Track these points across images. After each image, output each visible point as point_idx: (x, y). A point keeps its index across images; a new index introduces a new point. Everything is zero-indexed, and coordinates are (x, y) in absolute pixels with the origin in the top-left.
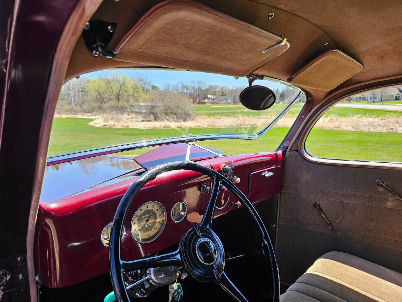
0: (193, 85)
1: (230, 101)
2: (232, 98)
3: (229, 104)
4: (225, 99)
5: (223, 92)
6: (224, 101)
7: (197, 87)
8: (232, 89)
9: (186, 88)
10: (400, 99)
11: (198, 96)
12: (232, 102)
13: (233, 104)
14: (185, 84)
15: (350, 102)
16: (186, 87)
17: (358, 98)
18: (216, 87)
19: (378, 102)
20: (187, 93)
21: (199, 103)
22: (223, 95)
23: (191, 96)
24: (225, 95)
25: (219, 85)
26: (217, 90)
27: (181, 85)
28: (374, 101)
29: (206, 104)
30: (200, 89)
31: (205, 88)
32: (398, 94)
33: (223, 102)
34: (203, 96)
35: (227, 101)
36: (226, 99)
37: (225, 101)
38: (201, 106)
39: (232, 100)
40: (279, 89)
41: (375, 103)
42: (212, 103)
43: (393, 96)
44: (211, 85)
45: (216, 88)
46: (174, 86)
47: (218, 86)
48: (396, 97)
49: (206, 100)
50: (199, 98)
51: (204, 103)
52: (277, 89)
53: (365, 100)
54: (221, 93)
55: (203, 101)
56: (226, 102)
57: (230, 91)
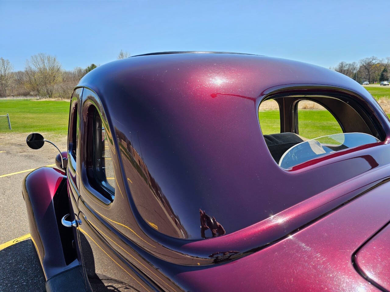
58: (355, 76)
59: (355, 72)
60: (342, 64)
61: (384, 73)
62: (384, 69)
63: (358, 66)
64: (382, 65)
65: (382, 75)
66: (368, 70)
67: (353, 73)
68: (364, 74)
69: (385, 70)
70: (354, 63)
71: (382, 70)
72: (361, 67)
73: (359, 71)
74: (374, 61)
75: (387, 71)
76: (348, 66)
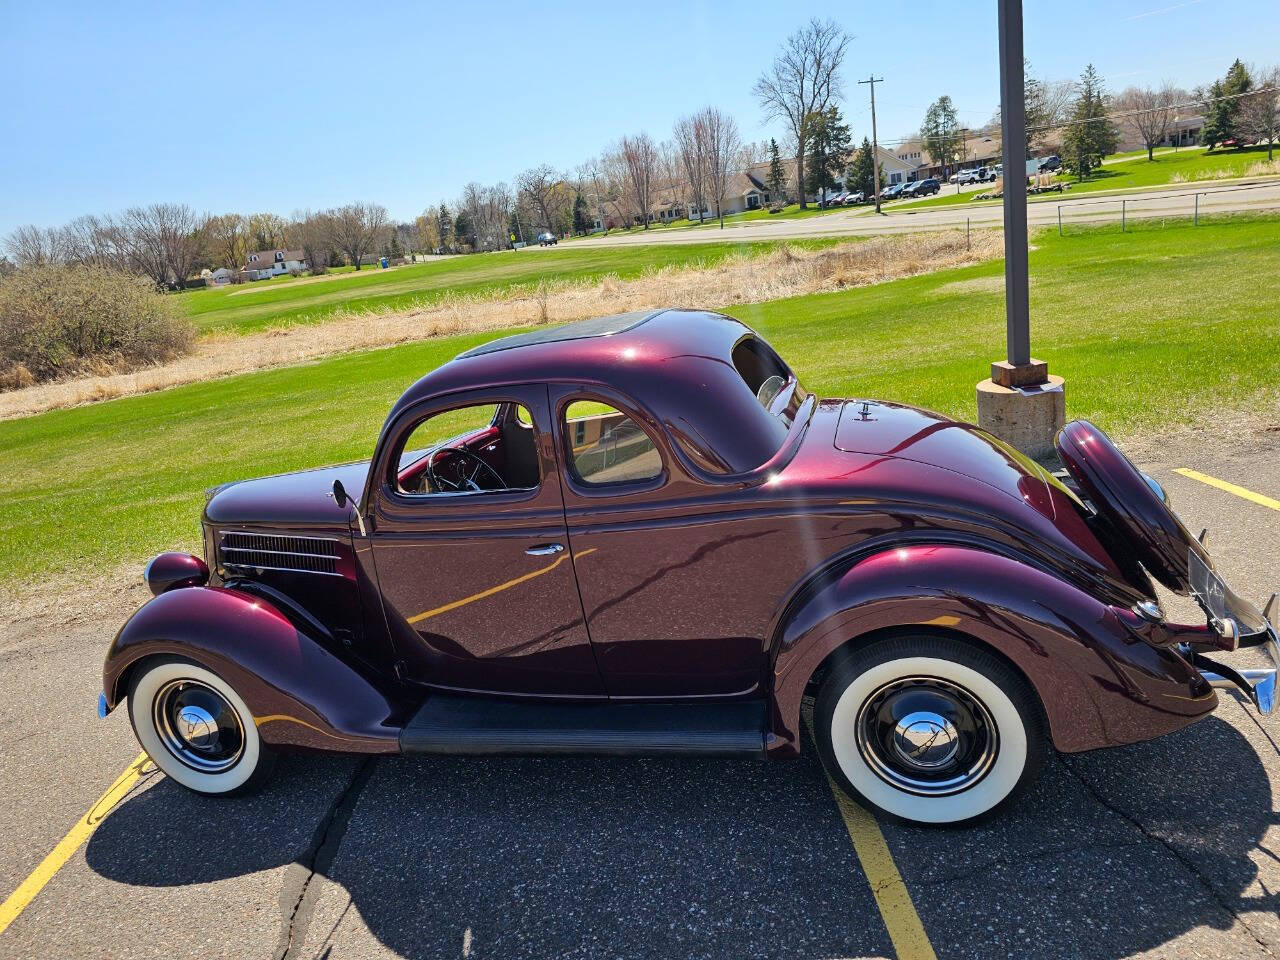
0: (136, 224)
1: (293, 265)
2: (301, 254)
3: (295, 274)
4: (277, 261)
5: (261, 239)
6: (273, 267)
7: (157, 229)
8: (290, 221)
9: (113, 241)
10: (759, 204)
11: (171, 261)
12: (304, 266)
13: (310, 275)
14: (104, 225)
15: (647, 228)
16: (112, 234)
17: (666, 214)
18: (232, 221)
19: (713, 219)
20: (120, 257)
21: (183, 285)
22: (263, 246)
23: (139, 264)
24: (272, 247)
25: (242, 214)
26: (238, 230)
27: (88, 230)
28: (702, 219)
29: (209, 286)
30: (168, 237)
31: (189, 230)
32: (752, 192)
33: (271, 271)
34: (188, 257)
35: (284, 267)
36: (281, 260)
37: (278, 265)
38: (190, 295)
39: (301, 262)
40: (448, 208)
41: (706, 223)
42: (233, 281)
43: (742, 198)
44: (212, 217)
45: (233, 227)
46: (57, 236)
47: (238, 217)
48: (749, 199)
49: (205, 273)
50: (175, 270)
51: (201, 284)
52: (443, 208)
53: (682, 218)
54: (254, 241)
55: (196, 277)
56: (284, 271)
57: (286, 229)
58: (514, 221)
59: (510, 209)
60: (471, 188)
61: (581, 209)
62: (578, 198)
63: (513, 191)
64: (568, 187)
65: (578, 214)
66: (541, 202)
67: (506, 212)
68: (535, 213)
69: (580, 202)
70: (501, 184)
71: (574, 200)
72: (520, 194)
73: (520, 208)
74: (548, 178)
75: (585, 203)
76: (488, 194)
